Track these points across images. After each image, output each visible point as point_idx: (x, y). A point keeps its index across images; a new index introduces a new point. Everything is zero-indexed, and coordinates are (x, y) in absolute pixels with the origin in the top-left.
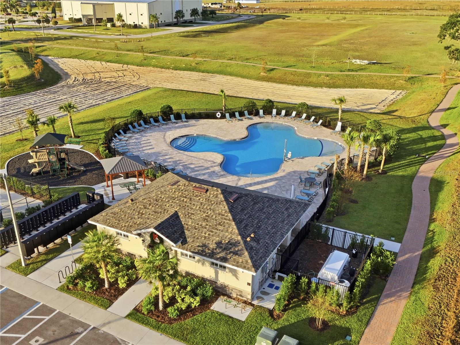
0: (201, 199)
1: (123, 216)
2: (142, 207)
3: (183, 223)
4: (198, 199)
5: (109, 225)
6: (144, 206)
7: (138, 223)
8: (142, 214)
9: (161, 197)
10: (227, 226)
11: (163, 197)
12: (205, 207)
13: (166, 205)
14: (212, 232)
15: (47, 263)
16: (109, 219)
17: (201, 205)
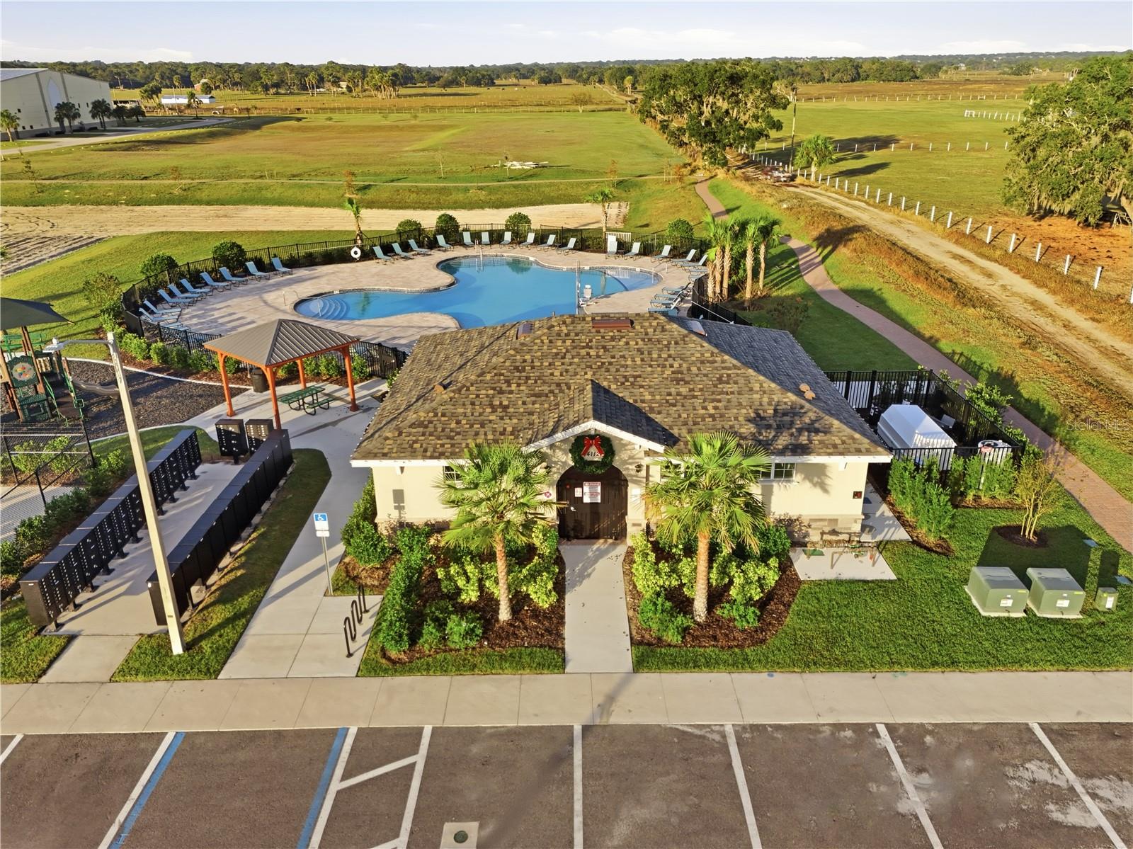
0: (632, 343)
1: (453, 425)
2: (491, 392)
3: (631, 401)
4: (621, 343)
5: (428, 454)
6: (494, 389)
7: (509, 429)
8: (506, 408)
9: (525, 361)
10: (741, 381)
11: (528, 357)
12: (655, 356)
13: (552, 374)
14: (719, 401)
15: (248, 622)
16: (415, 442)
17: (642, 353)
